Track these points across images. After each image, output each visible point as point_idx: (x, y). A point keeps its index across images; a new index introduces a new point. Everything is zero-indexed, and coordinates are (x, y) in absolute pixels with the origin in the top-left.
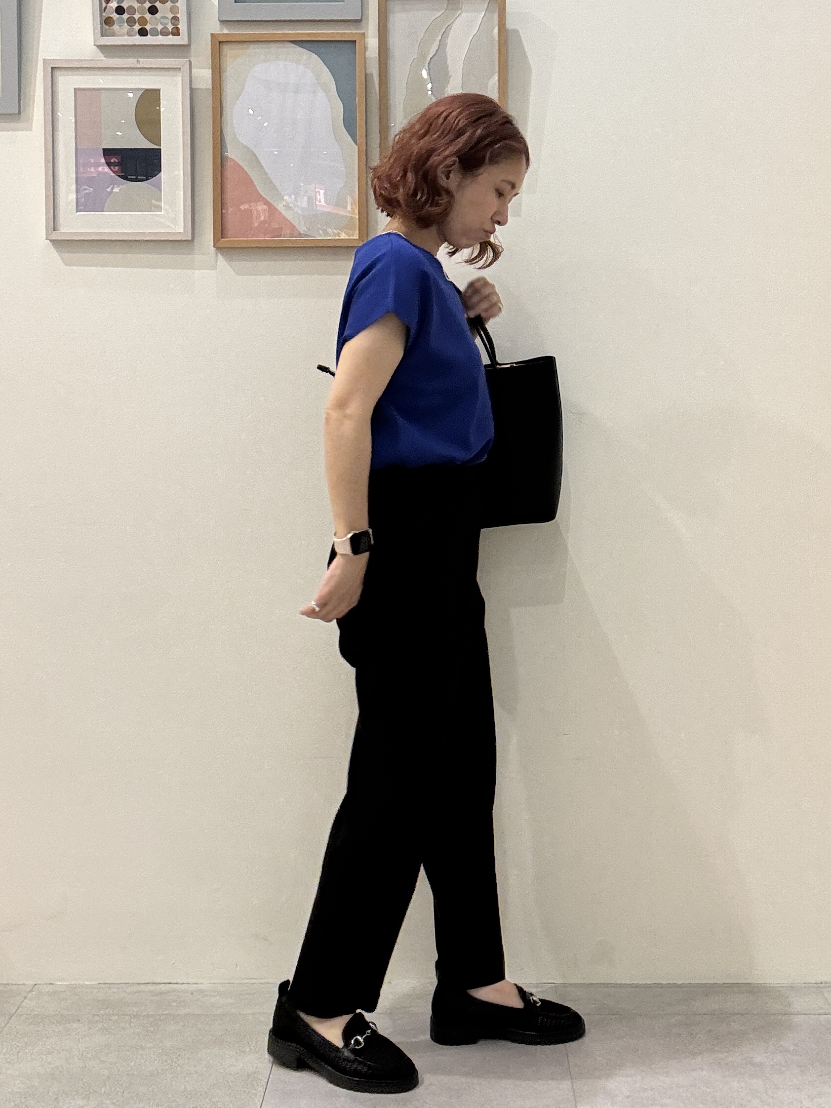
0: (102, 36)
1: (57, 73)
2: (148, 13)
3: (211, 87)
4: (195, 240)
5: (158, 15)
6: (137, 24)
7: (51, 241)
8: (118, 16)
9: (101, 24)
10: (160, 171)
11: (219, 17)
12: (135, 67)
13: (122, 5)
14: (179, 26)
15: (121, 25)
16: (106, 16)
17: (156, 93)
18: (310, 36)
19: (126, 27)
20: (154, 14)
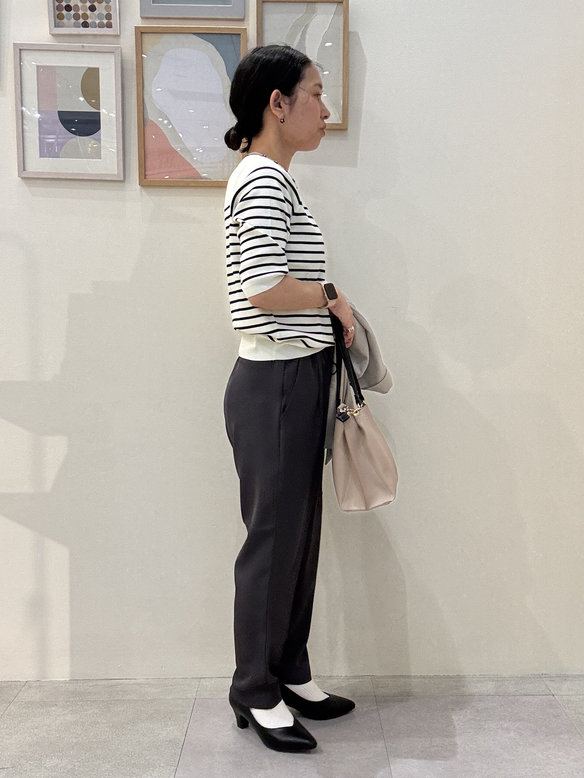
0: (55, 27)
1: (24, 54)
2: (88, 10)
3: (135, 66)
4: (126, 180)
5: (96, 12)
6: (81, 18)
7: (23, 178)
8: (67, 12)
9: (55, 18)
10: (100, 129)
11: (140, 14)
12: (80, 50)
13: (70, 4)
14: (112, 21)
15: (69, 19)
16: (59, 12)
17: (96, 70)
18: (207, 30)
19: (73, 20)
20: (93, 12)
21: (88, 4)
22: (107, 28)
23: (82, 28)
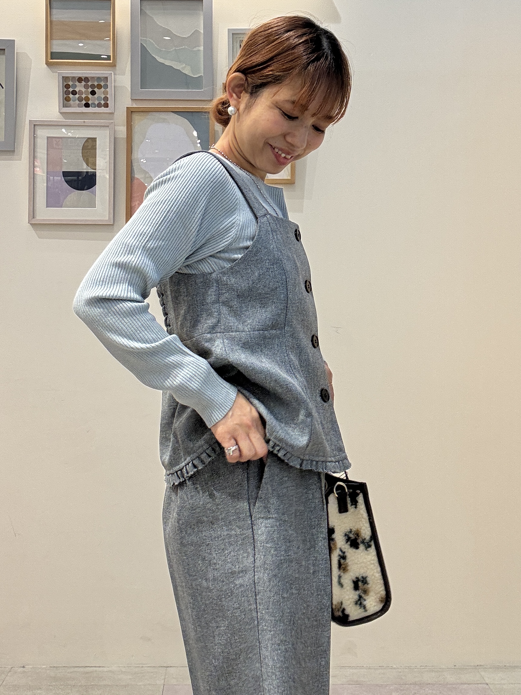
0: (63, 107)
1: (37, 127)
2: (90, 94)
3: (126, 137)
4: (115, 225)
5: (96, 96)
6: (84, 101)
7: (30, 224)
8: (73, 96)
9: (63, 100)
10: (94, 184)
11: (131, 97)
12: (82, 125)
13: (75, 89)
14: (108, 102)
15: (74, 101)
16: (66, 96)
17: (94, 140)
18: (183, 109)
19: (77, 102)
20: (94, 95)
21: (90, 90)
22: (104, 107)
23: (84, 108)
